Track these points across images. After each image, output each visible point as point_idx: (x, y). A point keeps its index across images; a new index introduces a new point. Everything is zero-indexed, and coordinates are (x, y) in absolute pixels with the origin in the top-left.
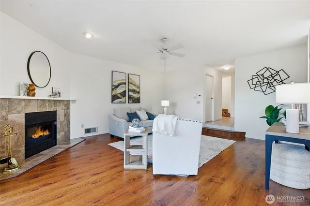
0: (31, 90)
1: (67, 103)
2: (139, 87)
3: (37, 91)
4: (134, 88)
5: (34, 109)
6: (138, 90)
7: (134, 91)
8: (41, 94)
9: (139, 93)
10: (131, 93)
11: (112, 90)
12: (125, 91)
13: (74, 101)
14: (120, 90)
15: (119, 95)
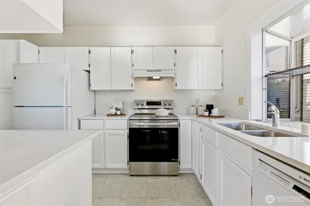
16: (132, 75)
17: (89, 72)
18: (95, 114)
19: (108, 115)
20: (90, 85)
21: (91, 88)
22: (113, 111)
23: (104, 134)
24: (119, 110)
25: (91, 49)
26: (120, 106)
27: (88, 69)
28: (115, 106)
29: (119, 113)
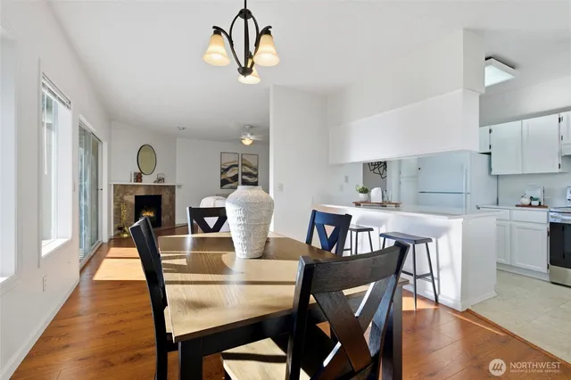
0: (138, 177)
1: (172, 189)
2: (256, 170)
3: (144, 177)
4: (249, 170)
5: (141, 192)
6: (255, 173)
7: (249, 175)
8: (148, 180)
9: (256, 176)
10: (245, 177)
11: (222, 173)
12: (237, 175)
13: (180, 186)
14: (230, 174)
15: (229, 180)
16: (561, 152)
17: (489, 154)
18: (498, 203)
19: (517, 206)
20: (490, 169)
21: (493, 173)
22: (526, 201)
23: (511, 226)
24: (536, 200)
25: (493, 127)
26: (538, 194)
27: (488, 151)
28: (529, 194)
29: (536, 203)
